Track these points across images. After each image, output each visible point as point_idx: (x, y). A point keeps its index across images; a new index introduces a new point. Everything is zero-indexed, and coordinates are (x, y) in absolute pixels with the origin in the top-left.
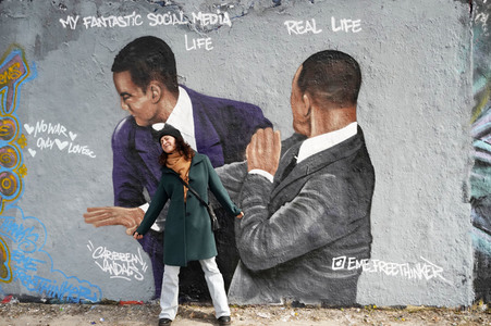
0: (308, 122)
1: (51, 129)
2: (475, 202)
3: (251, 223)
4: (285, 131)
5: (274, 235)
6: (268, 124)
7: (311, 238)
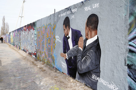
3: (79, 61)
6: (82, 36)
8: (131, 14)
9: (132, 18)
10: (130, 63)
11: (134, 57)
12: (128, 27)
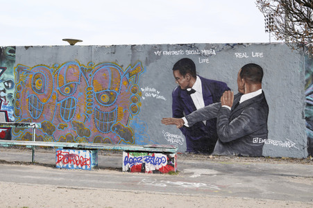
0: (244, 89)
1: (151, 90)
2: (307, 119)
3: (223, 125)
4: (235, 92)
5: (231, 130)
6: (229, 89)
7: (245, 131)
8: (307, 72)
9: (309, 76)
10: (308, 116)
11: (311, 110)
12: (305, 83)
